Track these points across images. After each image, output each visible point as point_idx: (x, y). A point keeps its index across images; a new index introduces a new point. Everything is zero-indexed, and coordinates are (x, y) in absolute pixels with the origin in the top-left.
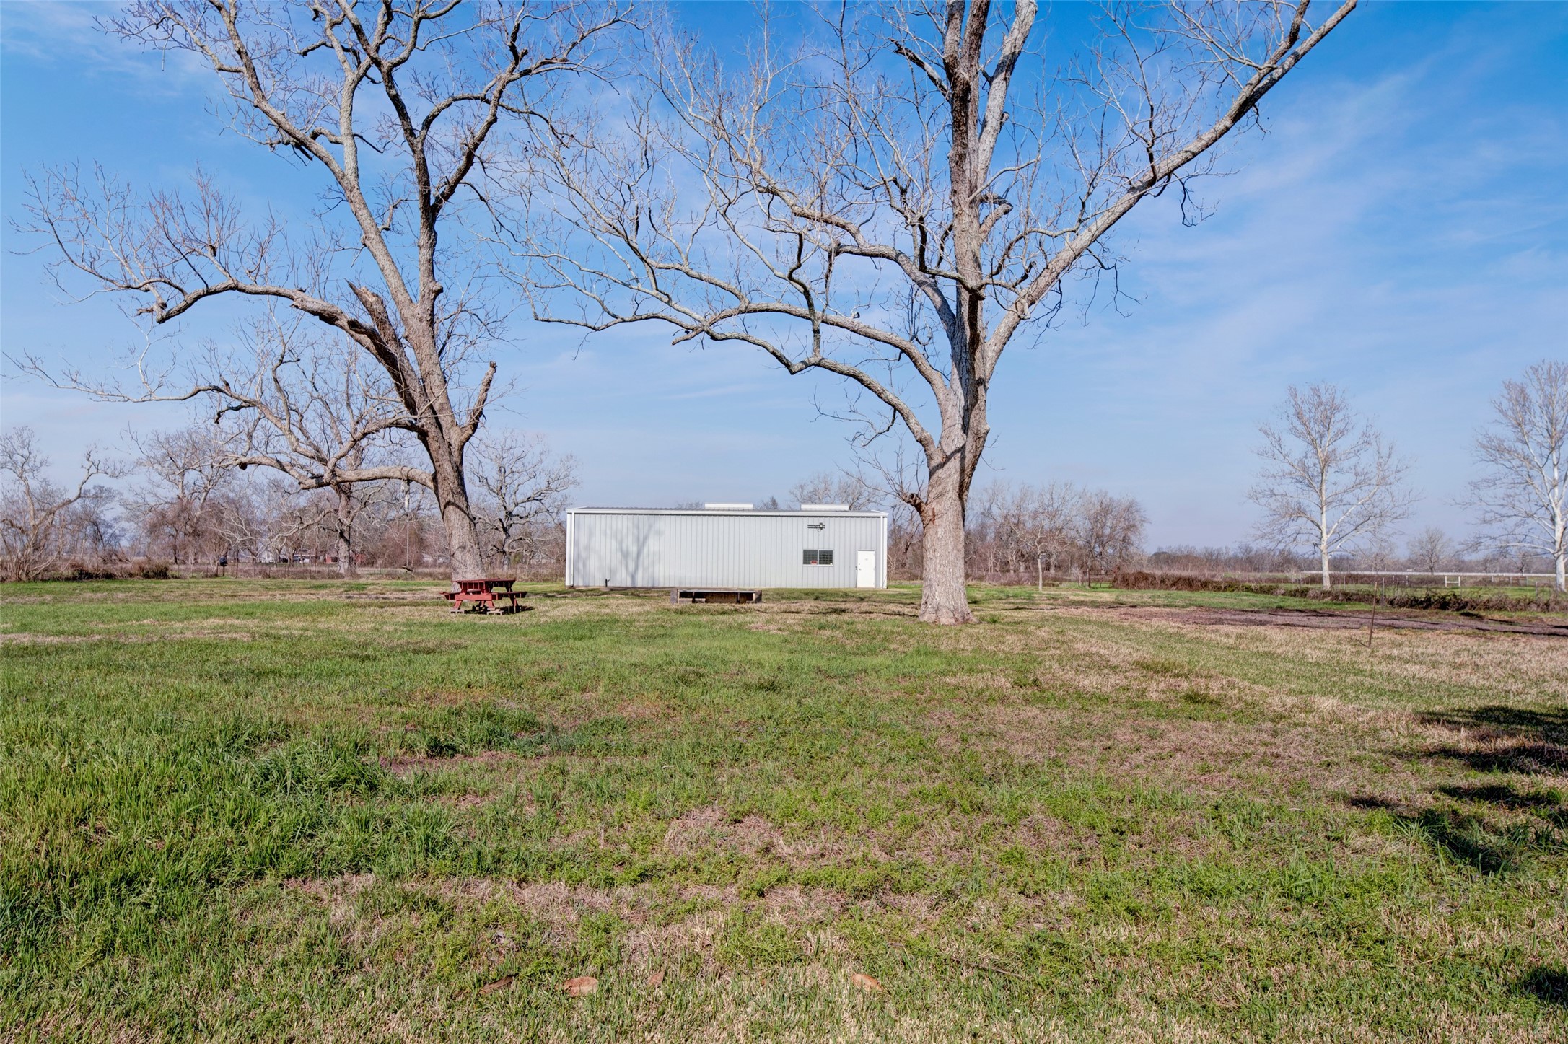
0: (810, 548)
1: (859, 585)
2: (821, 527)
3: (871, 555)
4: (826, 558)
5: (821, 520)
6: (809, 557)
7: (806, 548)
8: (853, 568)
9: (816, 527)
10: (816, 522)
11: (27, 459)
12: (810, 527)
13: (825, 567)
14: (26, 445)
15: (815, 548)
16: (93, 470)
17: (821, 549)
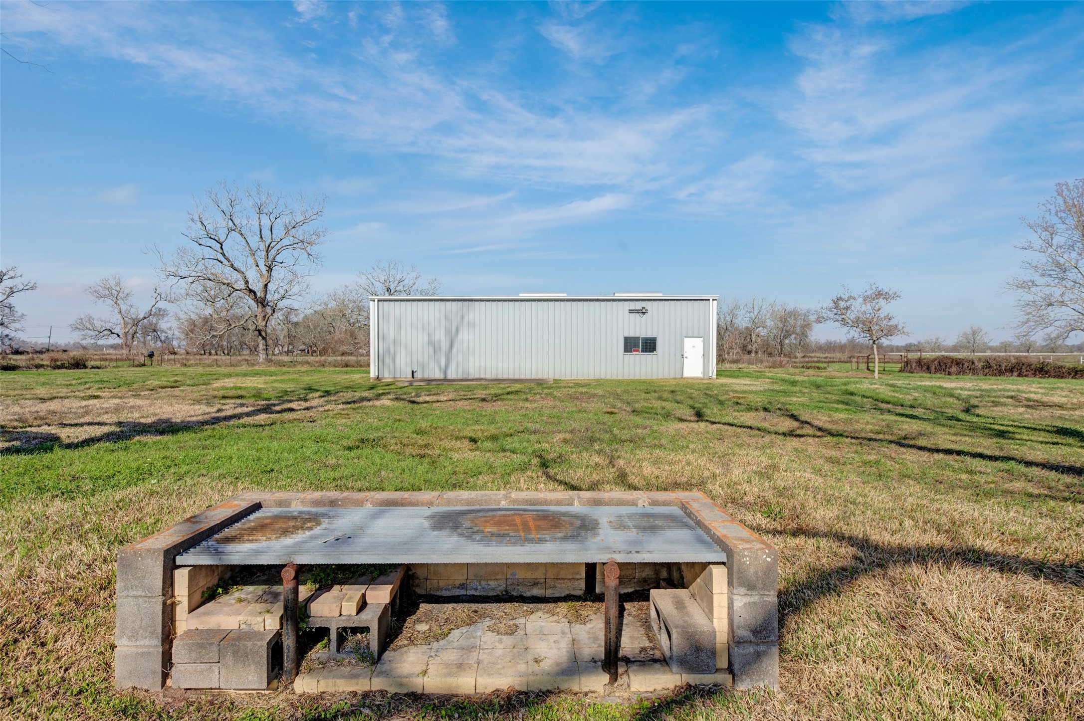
0: (632, 335)
1: (686, 375)
2: (643, 312)
3: (698, 342)
4: (650, 345)
5: (644, 304)
6: (631, 344)
7: (627, 335)
8: (679, 356)
9: (638, 312)
10: (638, 306)
11: (119, 292)
12: (631, 311)
13: (647, 357)
14: (118, 284)
15: (637, 335)
16: (158, 298)
17: (644, 335)
